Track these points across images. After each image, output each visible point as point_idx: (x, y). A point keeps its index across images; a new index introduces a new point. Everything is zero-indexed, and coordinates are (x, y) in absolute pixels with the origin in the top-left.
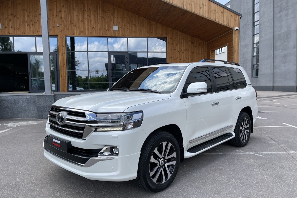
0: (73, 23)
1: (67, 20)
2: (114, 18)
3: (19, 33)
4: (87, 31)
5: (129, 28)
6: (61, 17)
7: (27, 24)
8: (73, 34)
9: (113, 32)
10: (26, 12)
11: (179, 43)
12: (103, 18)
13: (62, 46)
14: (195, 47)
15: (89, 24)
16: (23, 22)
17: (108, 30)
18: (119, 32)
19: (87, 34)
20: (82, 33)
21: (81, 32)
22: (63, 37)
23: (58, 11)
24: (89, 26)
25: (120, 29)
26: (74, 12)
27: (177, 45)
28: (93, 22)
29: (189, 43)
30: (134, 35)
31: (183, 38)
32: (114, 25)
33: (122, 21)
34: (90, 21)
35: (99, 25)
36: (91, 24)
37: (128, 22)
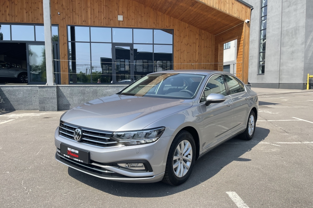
0: (75, 12)
1: (68, 8)
2: (118, 7)
3: (17, 21)
4: (89, 21)
5: (134, 18)
6: (62, 5)
7: (25, 12)
8: (75, 23)
9: (117, 22)
11: (186, 36)
12: (107, 7)
13: (63, 35)
14: (203, 40)
15: (92, 13)
16: (21, 9)
17: (112, 20)
18: (123, 23)
19: (89, 24)
20: (85, 22)
22: (64, 26)
24: (92, 15)
25: (125, 19)
27: (184, 37)
28: (96, 11)
29: (197, 36)
30: (139, 26)
31: (190, 30)
32: (119, 15)
33: (128, 10)
34: (94, 10)
35: (102, 14)
36: (94, 13)
37: (134, 12)
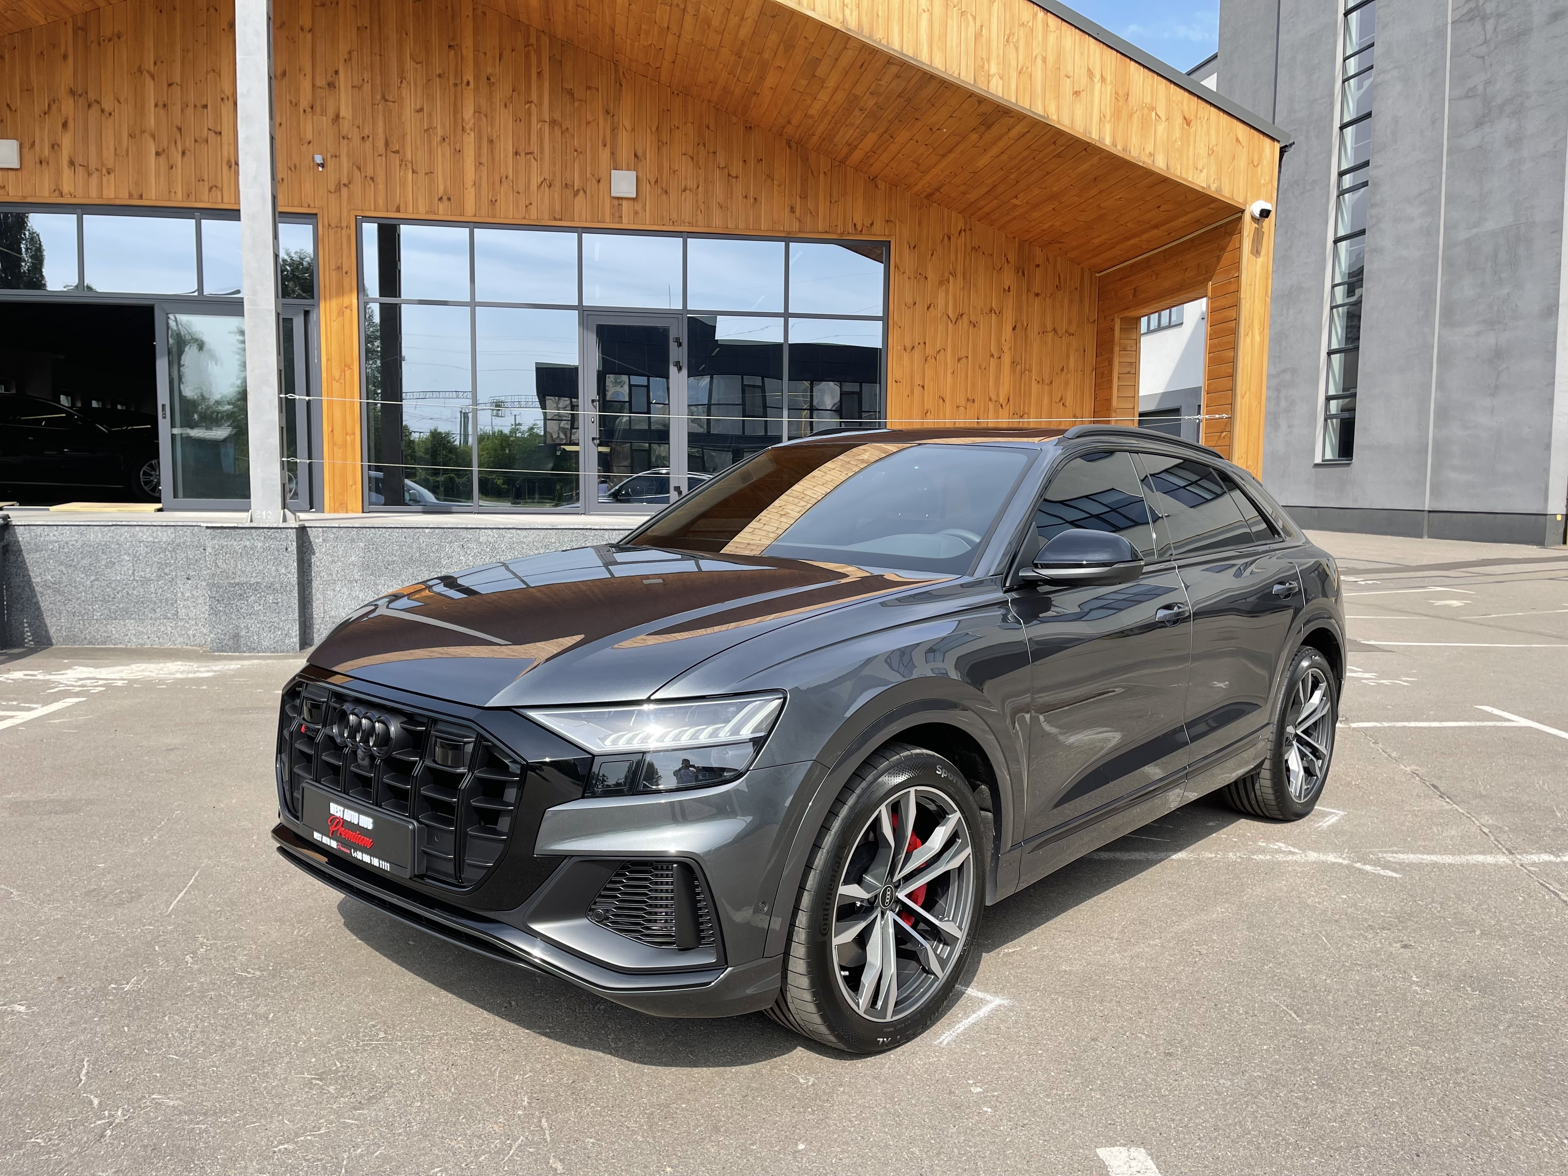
0: (397, 152)
1: (366, 132)
2: (614, 129)
3: (110, 194)
4: (470, 195)
5: (691, 184)
6: (337, 118)
7: (152, 148)
8: (398, 210)
9: (607, 201)
10: (150, 85)
11: (953, 274)
12: (557, 128)
13: (339, 268)
14: (1037, 295)
15: (484, 160)
16: (131, 136)
17: (581, 192)
18: (638, 206)
19: (470, 211)
20: (445, 202)
21: (440, 199)
22: (344, 224)
23: (321, 81)
24: (484, 169)
25: (646, 188)
26: (405, 93)
27: (943, 282)
28: (506, 146)
29: (1009, 278)
30: (717, 223)
31: (975, 249)
32: (615, 169)
33: (660, 145)
34: (491, 141)
35: (534, 163)
36: (493, 160)
37: (691, 154)
